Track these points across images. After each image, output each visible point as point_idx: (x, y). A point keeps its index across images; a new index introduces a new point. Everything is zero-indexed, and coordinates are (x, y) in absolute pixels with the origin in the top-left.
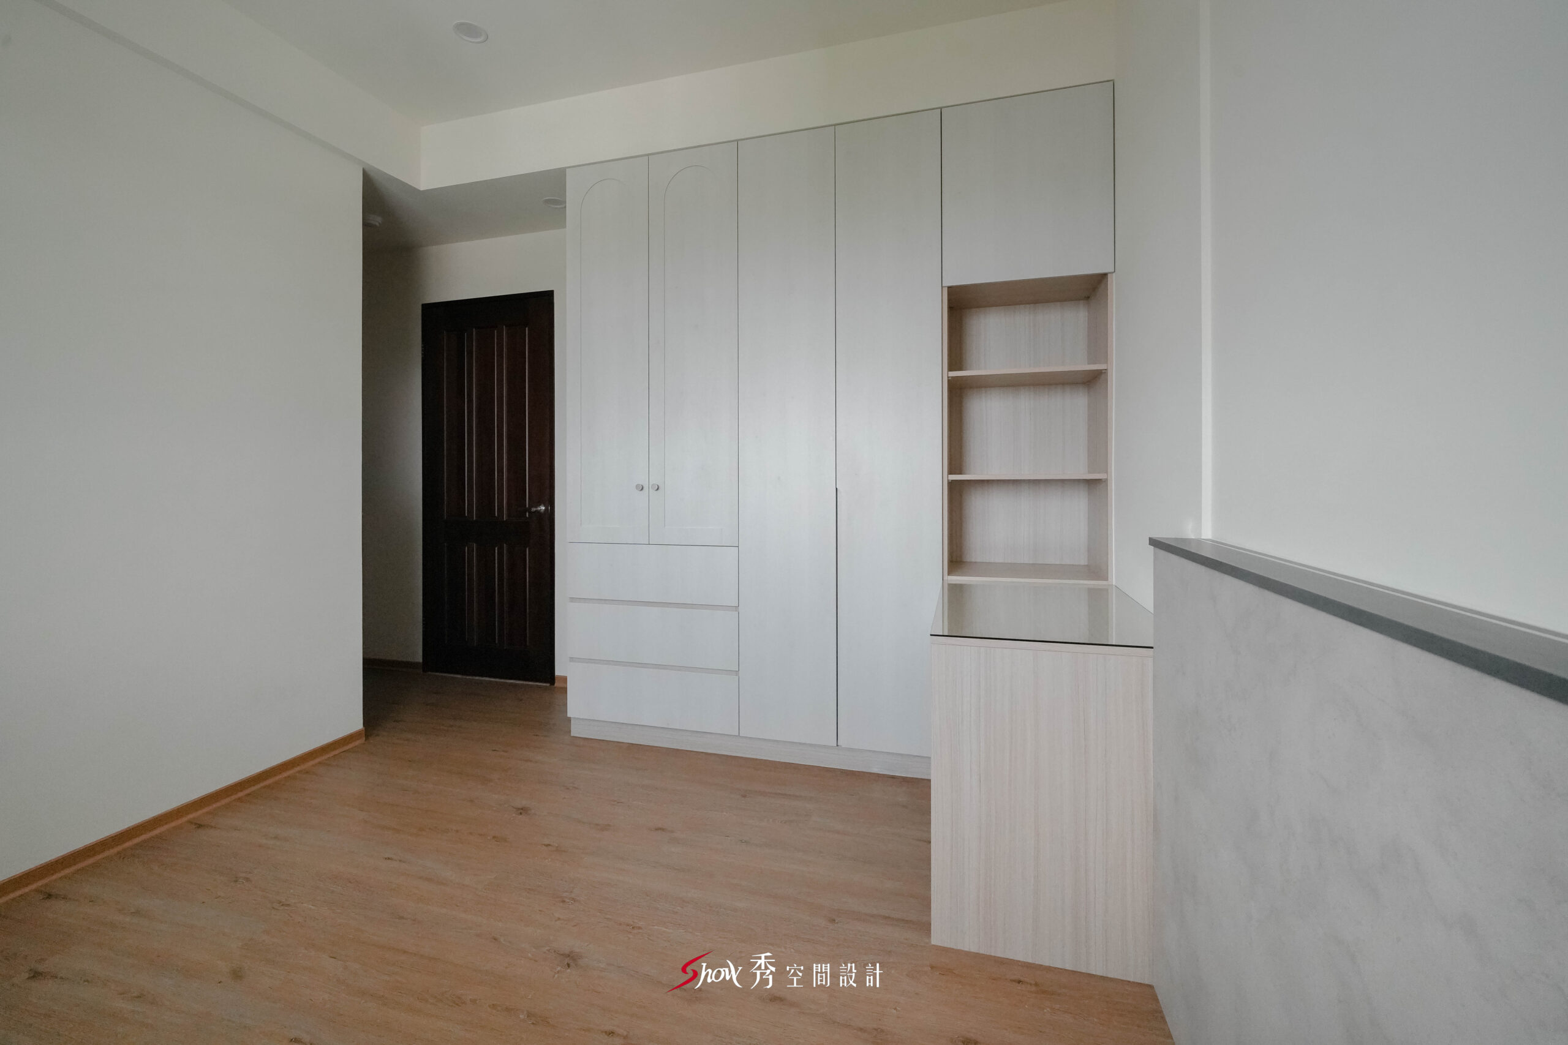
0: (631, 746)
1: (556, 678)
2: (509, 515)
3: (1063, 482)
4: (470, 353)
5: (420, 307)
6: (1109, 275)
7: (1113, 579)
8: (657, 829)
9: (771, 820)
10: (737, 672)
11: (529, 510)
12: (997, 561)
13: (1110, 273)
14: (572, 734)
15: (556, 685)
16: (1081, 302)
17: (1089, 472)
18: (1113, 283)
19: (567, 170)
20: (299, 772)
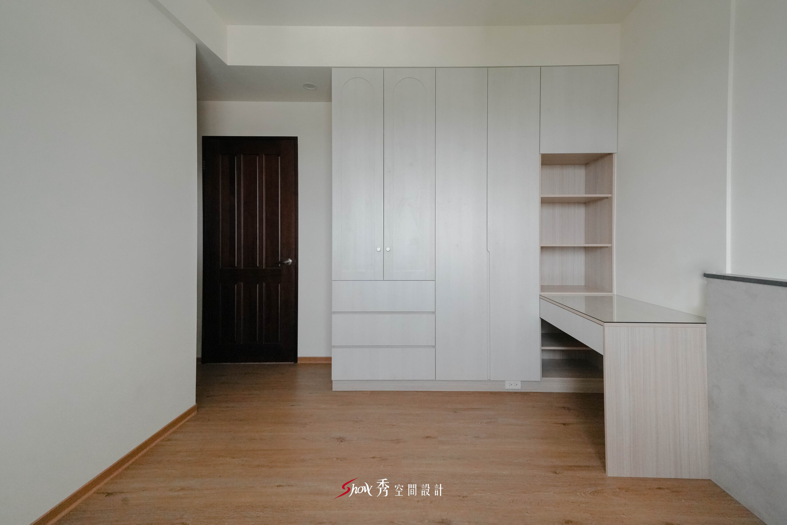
0: (373, 393)
1: (298, 359)
2: (266, 266)
3: (574, 248)
4: (239, 169)
5: (201, 138)
6: (614, 154)
7: (615, 292)
8: (427, 437)
9: (480, 423)
10: (434, 347)
11: (282, 263)
12: (545, 285)
13: (614, 153)
14: (333, 390)
15: (298, 362)
16: (582, 165)
17: (586, 243)
18: (615, 158)
19: (332, 68)
20: (163, 440)
